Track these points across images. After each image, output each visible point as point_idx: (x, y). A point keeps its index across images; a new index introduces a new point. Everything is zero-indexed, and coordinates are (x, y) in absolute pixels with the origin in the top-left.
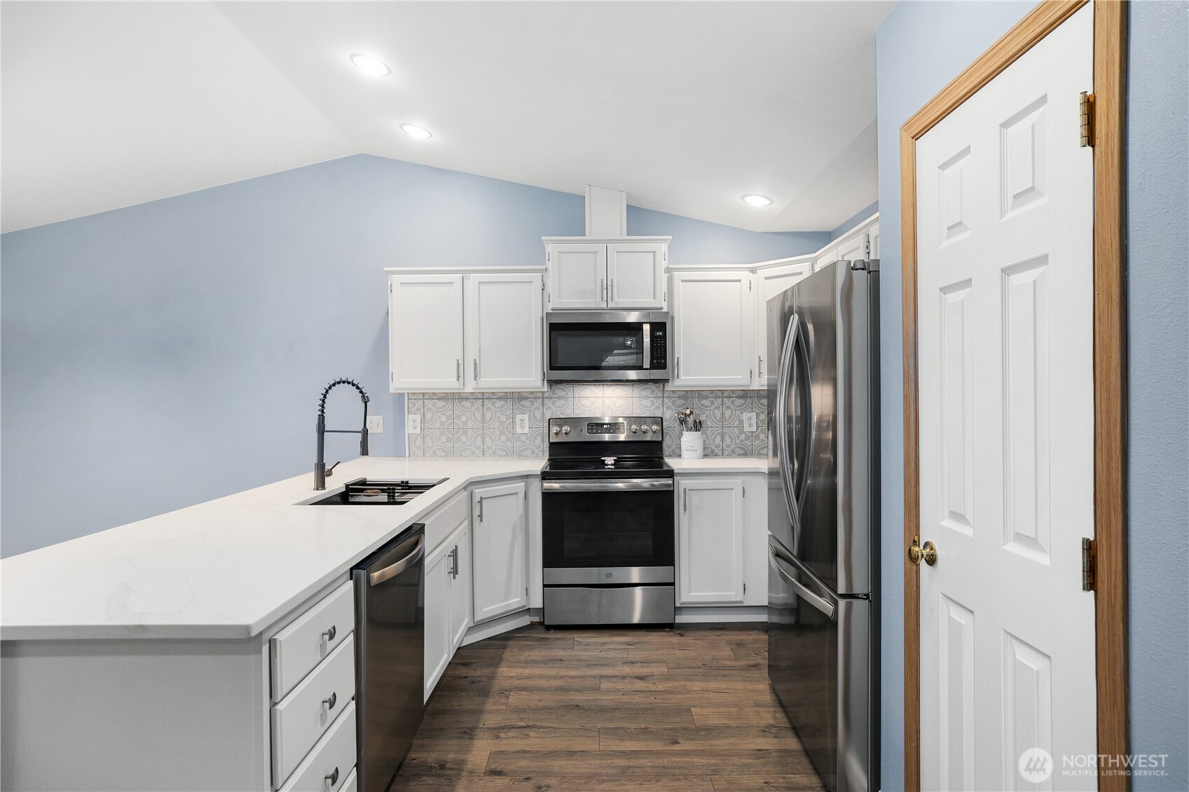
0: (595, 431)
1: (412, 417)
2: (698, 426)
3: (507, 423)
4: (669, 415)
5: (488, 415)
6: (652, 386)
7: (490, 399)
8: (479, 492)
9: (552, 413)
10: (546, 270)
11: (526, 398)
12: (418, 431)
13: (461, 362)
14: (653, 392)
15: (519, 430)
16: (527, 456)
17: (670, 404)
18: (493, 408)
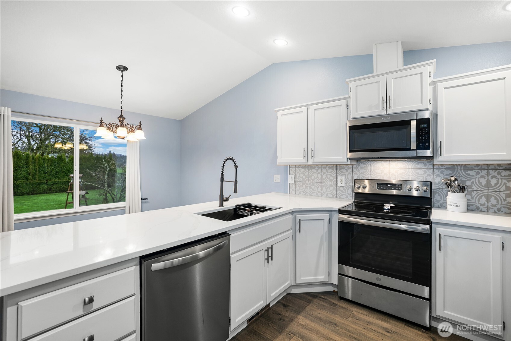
0: (382, 188)
1: (291, 176)
2: (462, 189)
3: (333, 181)
4: (438, 180)
5: (324, 176)
6: (425, 161)
7: (325, 168)
8: (299, 216)
9: (358, 176)
10: (349, 97)
11: (344, 168)
12: (293, 182)
13: (306, 150)
14: (425, 165)
15: (339, 185)
16: (344, 199)
17: (439, 173)
18: (326, 173)
